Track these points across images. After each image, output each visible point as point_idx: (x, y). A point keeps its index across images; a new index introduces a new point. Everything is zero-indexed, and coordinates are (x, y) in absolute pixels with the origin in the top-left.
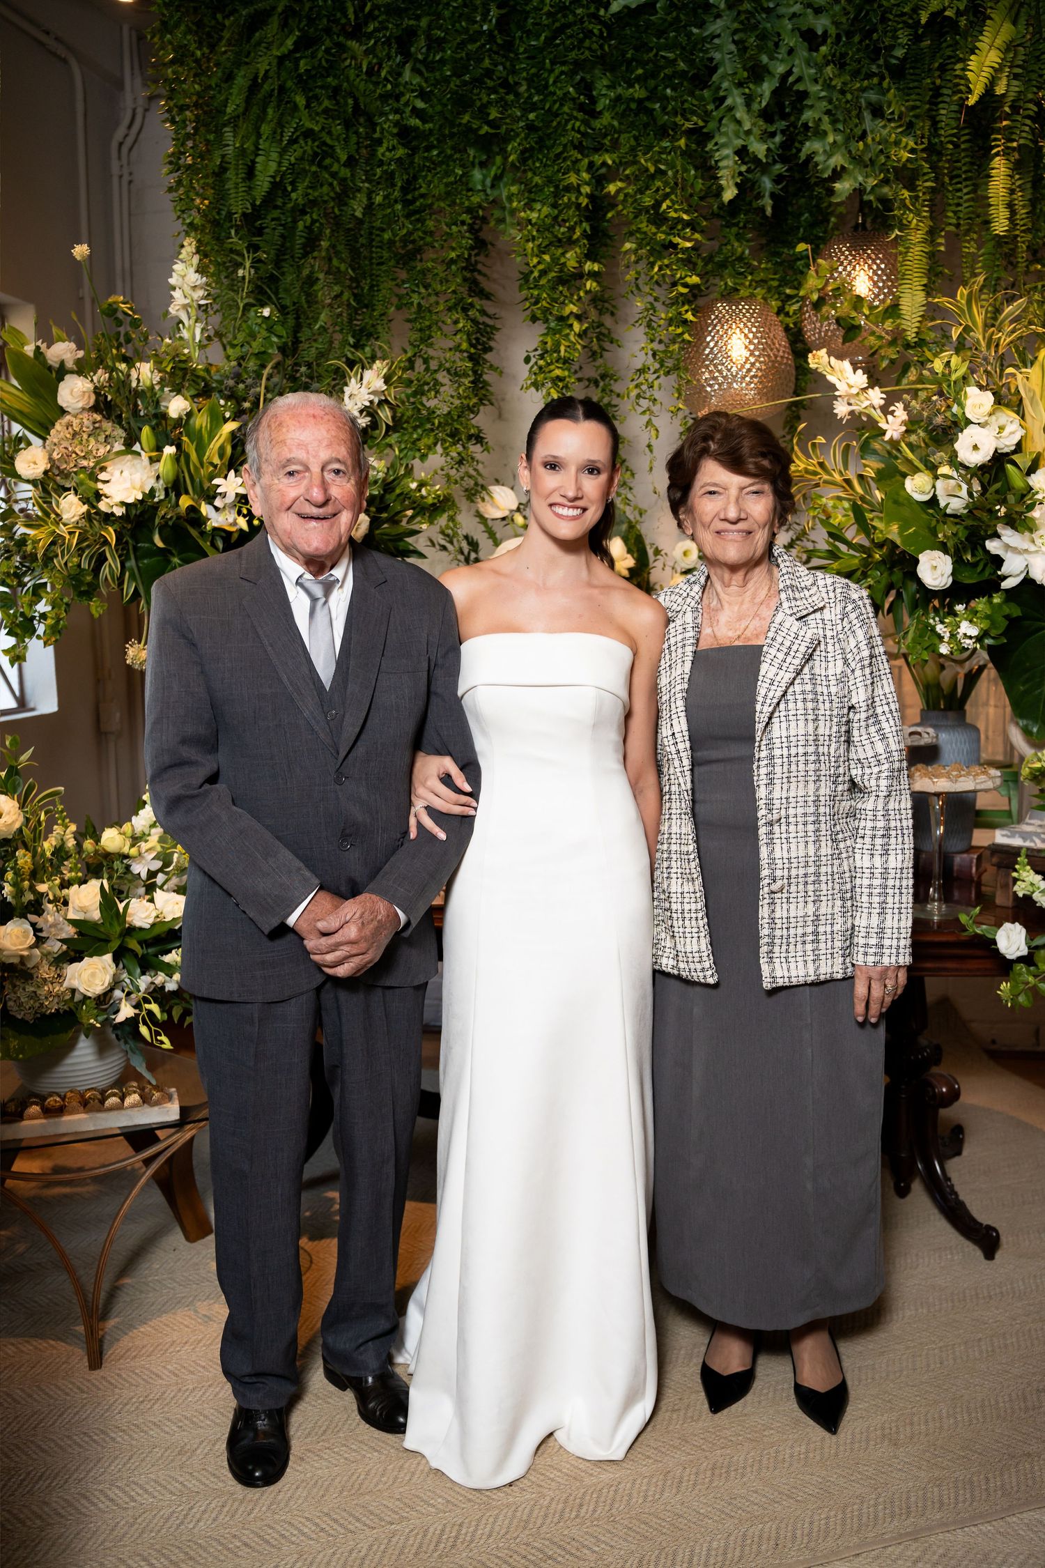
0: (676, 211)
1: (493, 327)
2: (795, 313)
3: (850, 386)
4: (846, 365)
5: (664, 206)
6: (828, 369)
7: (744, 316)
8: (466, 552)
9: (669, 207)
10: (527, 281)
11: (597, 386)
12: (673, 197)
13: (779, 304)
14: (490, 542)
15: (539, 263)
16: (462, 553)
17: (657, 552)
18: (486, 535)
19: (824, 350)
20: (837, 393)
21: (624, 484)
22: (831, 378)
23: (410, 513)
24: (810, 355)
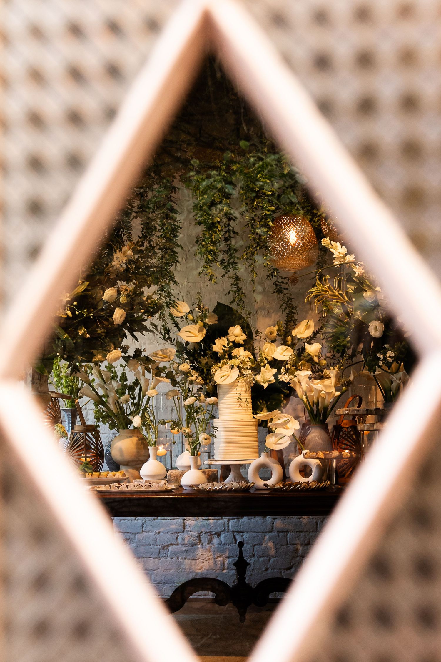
0: (264, 178)
1: (179, 227)
2: (318, 221)
3: (339, 253)
4: (338, 244)
5: (259, 176)
6: (330, 246)
7: (295, 222)
8: (163, 334)
9: (260, 177)
10: (197, 208)
11: (227, 254)
12: (262, 172)
13: (311, 217)
14: (176, 329)
15: (202, 199)
16: (161, 334)
17: (257, 332)
18: (174, 325)
19: (328, 238)
20: (334, 256)
21: (241, 300)
22: (331, 250)
23: (143, 311)
24: (322, 240)
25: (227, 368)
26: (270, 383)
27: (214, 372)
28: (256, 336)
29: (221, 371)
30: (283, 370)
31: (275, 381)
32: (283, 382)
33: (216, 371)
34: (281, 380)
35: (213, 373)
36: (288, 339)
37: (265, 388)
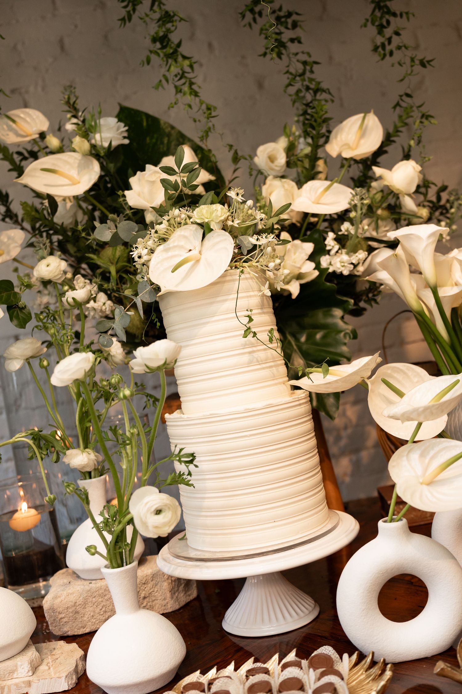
25: (185, 237)
26: (303, 281)
27: (145, 258)
28: (235, 171)
29: (167, 250)
30: (330, 241)
31: (317, 273)
32: (335, 276)
33: (152, 251)
34: (331, 270)
35: (142, 261)
36: (319, 165)
37: (294, 296)
